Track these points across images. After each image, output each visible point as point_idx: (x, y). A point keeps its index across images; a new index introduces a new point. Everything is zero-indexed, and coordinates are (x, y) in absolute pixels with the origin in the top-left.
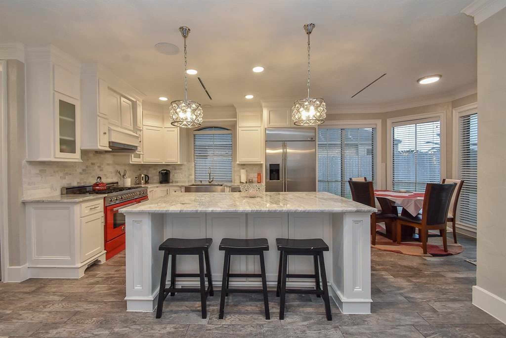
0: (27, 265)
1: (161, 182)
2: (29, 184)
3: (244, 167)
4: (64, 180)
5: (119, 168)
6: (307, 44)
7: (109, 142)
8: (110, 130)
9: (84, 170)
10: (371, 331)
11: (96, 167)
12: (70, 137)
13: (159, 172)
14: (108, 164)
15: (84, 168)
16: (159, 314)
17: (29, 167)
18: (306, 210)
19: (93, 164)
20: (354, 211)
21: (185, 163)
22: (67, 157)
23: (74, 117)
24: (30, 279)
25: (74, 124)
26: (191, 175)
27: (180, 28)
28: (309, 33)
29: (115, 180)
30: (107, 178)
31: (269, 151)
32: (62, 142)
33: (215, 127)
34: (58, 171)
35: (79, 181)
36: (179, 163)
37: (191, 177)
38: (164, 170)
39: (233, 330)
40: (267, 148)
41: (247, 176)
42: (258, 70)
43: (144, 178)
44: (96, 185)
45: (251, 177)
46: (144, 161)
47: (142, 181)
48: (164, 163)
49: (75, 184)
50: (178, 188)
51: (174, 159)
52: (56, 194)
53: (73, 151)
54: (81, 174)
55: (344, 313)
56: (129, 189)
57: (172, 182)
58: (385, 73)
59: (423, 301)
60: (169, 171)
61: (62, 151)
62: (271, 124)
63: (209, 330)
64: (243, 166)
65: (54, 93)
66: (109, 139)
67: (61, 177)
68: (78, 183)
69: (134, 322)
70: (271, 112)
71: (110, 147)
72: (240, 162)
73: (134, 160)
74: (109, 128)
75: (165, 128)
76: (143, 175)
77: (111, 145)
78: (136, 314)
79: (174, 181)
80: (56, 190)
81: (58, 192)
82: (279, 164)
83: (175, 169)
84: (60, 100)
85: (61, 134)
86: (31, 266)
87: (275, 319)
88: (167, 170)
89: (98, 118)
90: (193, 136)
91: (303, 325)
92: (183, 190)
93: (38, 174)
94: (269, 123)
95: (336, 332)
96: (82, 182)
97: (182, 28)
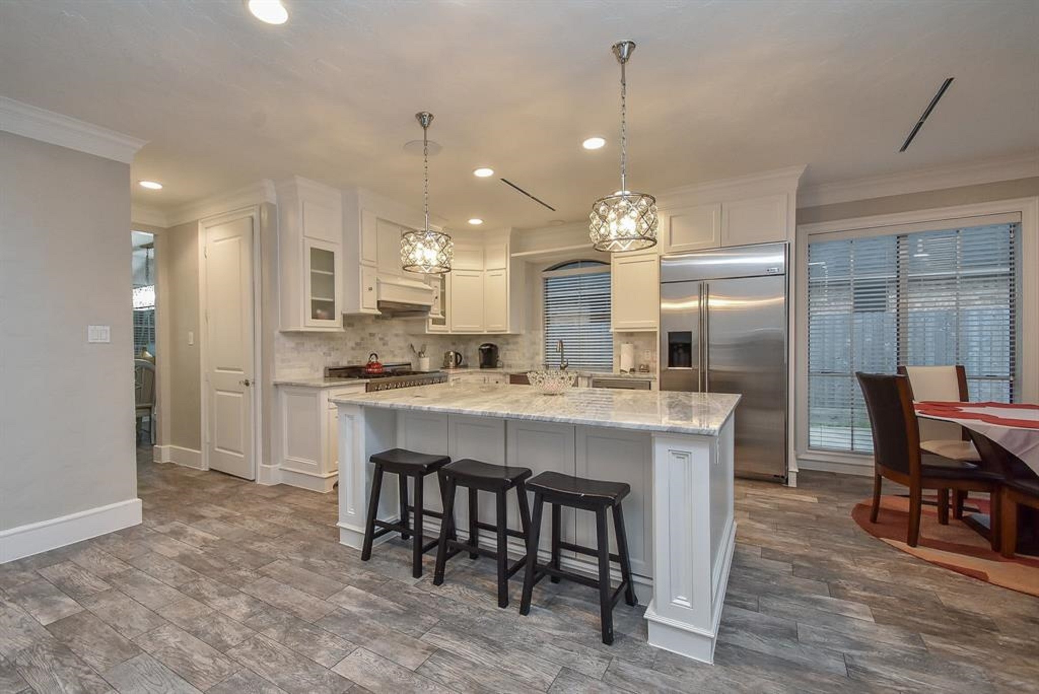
0: (279, 466)
1: (482, 367)
2: (283, 361)
3: (632, 338)
4: (328, 358)
5: (413, 341)
6: (621, 84)
7: (378, 302)
8: (378, 283)
9: (357, 344)
10: (670, 688)
11: (377, 340)
12: (327, 297)
13: (480, 349)
14: (397, 335)
15: (358, 341)
16: (367, 554)
17: (283, 339)
18: (569, 420)
19: (372, 335)
20: (665, 430)
21: (523, 332)
22: (324, 325)
23: (332, 269)
24: (281, 484)
25: (332, 278)
26: (537, 354)
27: (417, 115)
28: (623, 61)
29: (407, 360)
30: (394, 356)
31: (665, 306)
32: (316, 305)
33: (583, 261)
34: (320, 346)
35: (350, 359)
36: (508, 332)
37: (537, 358)
38: (487, 345)
39: (437, 604)
40: (662, 300)
41: (635, 358)
42: (594, 144)
43: (454, 358)
44: (370, 365)
45: (646, 359)
46: (453, 329)
47: (451, 363)
48: (485, 333)
49: (344, 363)
50: (502, 377)
51: (500, 325)
52: (318, 377)
53: (332, 317)
54: (353, 349)
55: (651, 644)
56: (427, 373)
57: (503, 367)
58: (949, 78)
59: (895, 687)
60: (495, 346)
61: (315, 316)
62: (673, 246)
63: (409, 593)
64: (629, 335)
65: (304, 240)
66: (378, 297)
67: (324, 353)
68: (349, 362)
69: (337, 557)
70: (673, 219)
71: (379, 308)
72: (617, 328)
73: (432, 328)
74: (377, 280)
75: (488, 270)
76: (452, 354)
77: (381, 306)
78: (346, 549)
79: (506, 364)
80: (318, 370)
81: (321, 374)
82: (690, 333)
83: (508, 344)
84: (312, 249)
85: (313, 294)
86: (282, 467)
87: (512, 611)
88: (492, 345)
89: (361, 268)
90: (541, 280)
91: (549, 634)
92: (508, 380)
93: (293, 348)
94: (671, 244)
95: (597, 664)
96: (355, 360)
97: (420, 116)
